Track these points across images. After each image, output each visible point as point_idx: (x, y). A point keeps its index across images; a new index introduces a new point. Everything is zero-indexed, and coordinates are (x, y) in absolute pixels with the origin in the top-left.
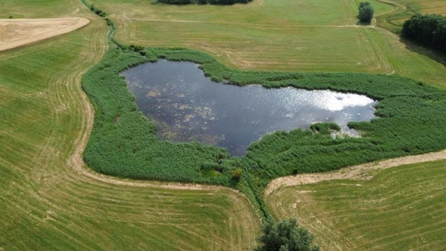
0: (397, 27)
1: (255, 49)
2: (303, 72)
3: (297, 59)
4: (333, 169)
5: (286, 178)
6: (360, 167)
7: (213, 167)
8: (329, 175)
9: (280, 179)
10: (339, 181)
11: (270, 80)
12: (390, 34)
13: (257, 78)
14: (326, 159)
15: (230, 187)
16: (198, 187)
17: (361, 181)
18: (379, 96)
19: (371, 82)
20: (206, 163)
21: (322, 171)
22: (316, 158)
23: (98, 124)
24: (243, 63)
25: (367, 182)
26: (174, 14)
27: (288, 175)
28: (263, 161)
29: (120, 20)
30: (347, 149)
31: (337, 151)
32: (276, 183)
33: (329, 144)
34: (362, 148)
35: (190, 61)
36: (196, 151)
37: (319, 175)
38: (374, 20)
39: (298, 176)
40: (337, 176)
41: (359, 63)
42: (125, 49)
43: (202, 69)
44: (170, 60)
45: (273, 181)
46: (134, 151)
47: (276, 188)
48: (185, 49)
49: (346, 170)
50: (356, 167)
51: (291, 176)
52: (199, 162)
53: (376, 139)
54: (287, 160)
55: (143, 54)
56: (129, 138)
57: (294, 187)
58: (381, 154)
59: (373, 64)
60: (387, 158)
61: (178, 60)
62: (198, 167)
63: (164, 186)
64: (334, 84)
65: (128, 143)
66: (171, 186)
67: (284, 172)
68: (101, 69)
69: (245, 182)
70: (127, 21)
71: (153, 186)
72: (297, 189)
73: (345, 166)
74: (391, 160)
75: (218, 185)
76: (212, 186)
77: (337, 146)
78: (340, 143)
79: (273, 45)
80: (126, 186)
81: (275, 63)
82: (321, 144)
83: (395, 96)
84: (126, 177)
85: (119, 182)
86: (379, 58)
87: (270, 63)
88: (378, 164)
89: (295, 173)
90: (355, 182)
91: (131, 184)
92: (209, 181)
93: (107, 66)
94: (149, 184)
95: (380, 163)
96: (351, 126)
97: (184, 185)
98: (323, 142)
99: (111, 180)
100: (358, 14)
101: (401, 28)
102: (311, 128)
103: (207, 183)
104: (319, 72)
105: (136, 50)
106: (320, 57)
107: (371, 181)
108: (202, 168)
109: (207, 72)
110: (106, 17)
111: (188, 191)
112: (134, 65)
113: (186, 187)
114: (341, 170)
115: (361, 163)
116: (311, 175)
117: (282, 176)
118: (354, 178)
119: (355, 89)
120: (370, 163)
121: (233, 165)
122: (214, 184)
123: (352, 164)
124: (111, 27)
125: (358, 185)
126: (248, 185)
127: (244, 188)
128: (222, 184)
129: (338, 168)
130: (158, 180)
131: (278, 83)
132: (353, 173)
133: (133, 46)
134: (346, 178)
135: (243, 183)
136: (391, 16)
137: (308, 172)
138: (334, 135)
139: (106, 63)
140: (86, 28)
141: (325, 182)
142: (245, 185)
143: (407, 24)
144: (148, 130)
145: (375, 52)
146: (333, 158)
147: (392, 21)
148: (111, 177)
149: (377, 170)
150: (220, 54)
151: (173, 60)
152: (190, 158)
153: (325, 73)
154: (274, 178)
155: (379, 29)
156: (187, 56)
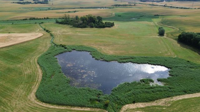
0: (176, 37)
1: (114, 46)
2: (136, 56)
3: (133, 50)
4: (152, 101)
5: (130, 105)
6: (164, 100)
7: (95, 99)
8: (150, 103)
9: (127, 105)
10: (155, 106)
11: (121, 59)
12: (173, 40)
13: (116, 59)
14: (148, 95)
15: (104, 109)
16: (88, 109)
17: (165, 107)
18: (170, 67)
19: (166, 60)
20: (92, 97)
21: (146, 102)
22: (143, 95)
23: (44, 79)
24: (109, 52)
25: (168, 107)
26: (79, 32)
27: (131, 103)
28: (119, 97)
29: (56, 34)
30: (158, 91)
31: (153, 92)
32: (125, 107)
33: (149, 89)
34: (165, 91)
35: (86, 51)
36: (88, 92)
37: (145, 103)
38: (165, 34)
39: (135, 104)
40: (154, 104)
41: (160, 52)
42: (58, 46)
43: (91, 54)
44: (77, 51)
45: (124, 106)
46: (59, 92)
47: (125, 110)
48: (84, 46)
49: (158, 101)
50: (162, 100)
51: (133, 104)
52: (89, 97)
53: (171, 87)
54: (130, 96)
55: (66, 48)
56: (57, 85)
57: (134, 109)
58: (174, 93)
59: (166, 53)
60: (176, 95)
61: (81, 51)
62: (89, 100)
63: (73, 109)
64: (150, 61)
65: (57, 88)
66: (76, 109)
67: (129, 102)
68: (47, 54)
69: (111, 107)
70: (59, 34)
71: (67, 108)
72: (135, 110)
73: (157, 99)
74: (178, 96)
75: (98, 108)
76: (95, 109)
77: (153, 89)
78: (154, 88)
79: (122, 44)
80: (55, 109)
81: (123, 52)
82: (146, 88)
83: (177, 67)
84: (55, 104)
85: (51, 107)
86: (169, 50)
87: (121, 52)
88: (172, 98)
89: (134, 102)
91: (57, 107)
92: (94, 106)
93: (49, 53)
94: (65, 108)
95: (173, 98)
96: (159, 80)
97: (82, 108)
98: (146, 87)
99: (48, 106)
100: (158, 32)
101: (177, 38)
102: (141, 81)
103: (93, 107)
104: (143, 56)
105: (63, 46)
106: (143, 50)
107: (170, 106)
108: (91, 100)
109: (93, 56)
110: (50, 33)
111: (84, 111)
112: (61, 53)
113: (83, 109)
114: (156, 101)
115: (165, 98)
116: (142, 103)
117: (128, 104)
118: (162, 105)
119: (159, 64)
120: (169, 98)
121: (105, 98)
122: (96, 108)
123: (160, 98)
124: (52, 37)
125: (164, 108)
126: (112, 108)
127: (110, 109)
128: (100, 108)
129: (154, 100)
130: (70, 105)
131: (125, 61)
132: (161, 102)
133: (61, 45)
134: (158, 105)
135: (110, 107)
136: (172, 33)
137: (140, 102)
138: (151, 84)
139: (49, 52)
140: (41, 38)
141: (148, 107)
142: (111, 108)
143: (180, 36)
144: (66, 81)
145: (167, 47)
146: (151, 95)
147: (173, 35)
148: (48, 104)
149: (172, 101)
150: (99, 48)
151: (79, 51)
152: (85, 95)
153: (146, 56)
154: (124, 105)
155: (167, 38)
156: (84, 49)
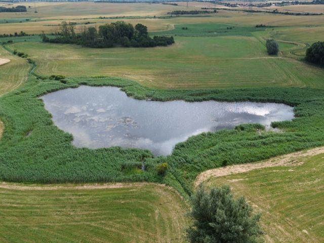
0: (301, 57)
1: (176, 75)
2: (223, 89)
3: (217, 80)
4: (263, 159)
5: (215, 170)
6: (289, 156)
7: (136, 165)
8: (260, 164)
9: (209, 172)
10: (270, 168)
11: (192, 95)
12: (296, 61)
13: (179, 95)
14: (254, 150)
15: (155, 182)
16: (119, 185)
17: (293, 167)
18: (296, 102)
19: (287, 93)
20: (128, 162)
21: (252, 161)
22: (244, 151)
23: (6, 137)
24: (165, 85)
25: (298, 168)
26: (98, 54)
27: (217, 167)
28: (190, 157)
29: (43, 60)
30: (274, 142)
31: (264, 144)
32: (205, 175)
33: (255, 139)
34: (288, 141)
35: (112, 86)
36: (117, 153)
37: (249, 165)
38: (280, 53)
39: (228, 167)
40: (268, 164)
41: (273, 81)
42: (45, 79)
43: (124, 91)
44: (92, 86)
45: (202, 173)
46: (46, 158)
47: (205, 179)
48: (107, 77)
49: (276, 159)
50: (285, 156)
51: (221, 168)
52: (119, 162)
53: (300, 133)
54: (215, 154)
55: (64, 82)
56: (41, 146)
57: (224, 177)
58: (308, 144)
59: (285, 81)
60: (314, 146)
61: (100, 85)
62: (119, 167)
63: (79, 187)
64: (253, 95)
65: (39, 151)
66: (86, 187)
67: (213, 164)
68: (16, 94)
69: (172, 176)
70: (50, 60)
71: (66, 188)
72: (228, 179)
73: (274, 156)
74: (318, 148)
75: (141, 181)
76: (134, 183)
77: (264, 140)
78: (266, 137)
79: (192, 72)
80: (32, 191)
81: (195, 84)
82: (247, 139)
83: (310, 101)
84: (34, 182)
85: (24, 188)
86: (290, 77)
87: (191, 84)
88: (306, 152)
89: (224, 164)
90: (288, 168)
91: (39, 188)
92: (131, 178)
93: (23, 92)
94: (60, 187)
95: (308, 151)
96: (274, 125)
97: (102, 184)
98: (249, 137)
99: (15, 186)
100: (267, 50)
102: (236, 128)
103: (130, 181)
104: (238, 88)
105: (57, 78)
106: (237, 78)
107: (303, 166)
108: (123, 167)
109: (129, 92)
110: (28, 58)
111: (107, 190)
112: (53, 91)
113: (105, 186)
114: (271, 159)
115: (290, 152)
116: (242, 165)
117: (211, 168)
118: (285, 165)
119: (273, 98)
120: (299, 152)
121: (158, 162)
122: (137, 181)
123: (281, 154)
124: (32, 65)
125: (289, 170)
126: (174, 178)
127: (171, 182)
128: (146, 180)
129: (269, 158)
130: (71, 182)
131: (198, 97)
132: (283, 161)
133: (53, 77)
134: (277, 165)
135: (169, 177)
136: (294, 50)
137: (238, 163)
138: (260, 133)
139: (23, 89)
140: (5, 66)
141: (256, 171)
142: (172, 179)
143: (309, 51)
144: (63, 139)
145: (286, 73)
146: (262, 150)
147: (296, 53)
148: (15, 184)
149: (307, 157)
150: (142, 79)
151: (95, 85)
152: (109, 159)
153: (243, 88)
154: (203, 171)
155: (285, 58)
156: (109, 82)
